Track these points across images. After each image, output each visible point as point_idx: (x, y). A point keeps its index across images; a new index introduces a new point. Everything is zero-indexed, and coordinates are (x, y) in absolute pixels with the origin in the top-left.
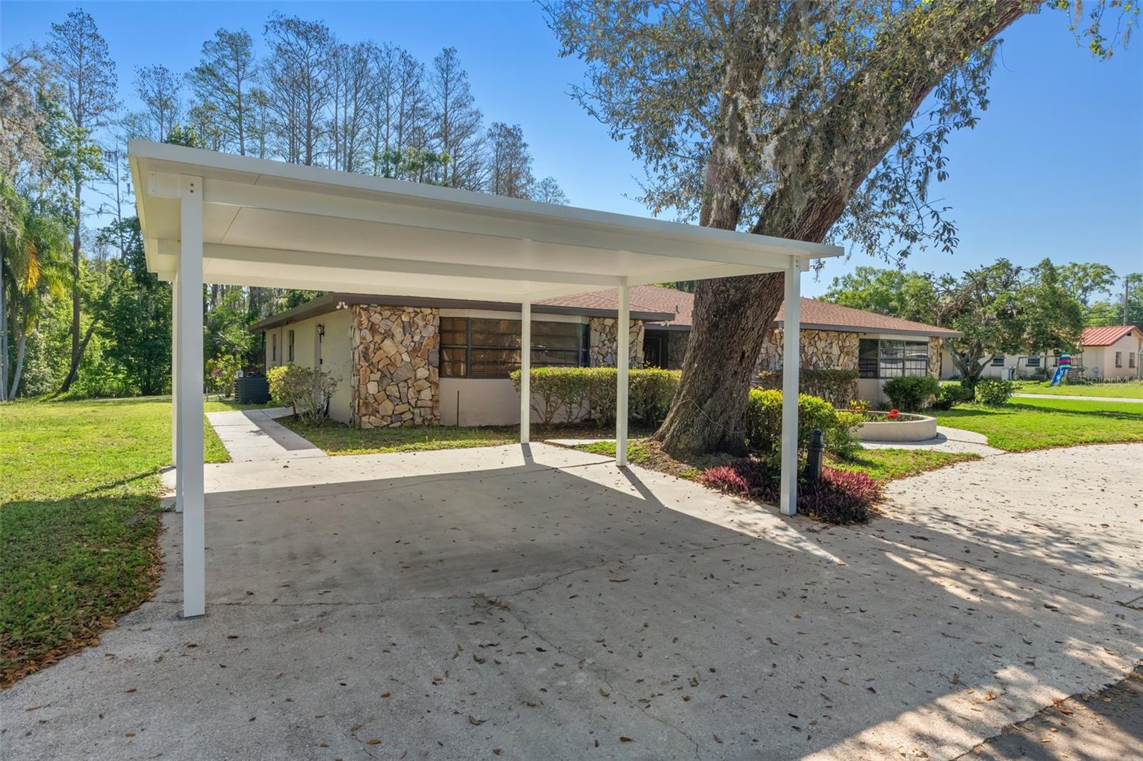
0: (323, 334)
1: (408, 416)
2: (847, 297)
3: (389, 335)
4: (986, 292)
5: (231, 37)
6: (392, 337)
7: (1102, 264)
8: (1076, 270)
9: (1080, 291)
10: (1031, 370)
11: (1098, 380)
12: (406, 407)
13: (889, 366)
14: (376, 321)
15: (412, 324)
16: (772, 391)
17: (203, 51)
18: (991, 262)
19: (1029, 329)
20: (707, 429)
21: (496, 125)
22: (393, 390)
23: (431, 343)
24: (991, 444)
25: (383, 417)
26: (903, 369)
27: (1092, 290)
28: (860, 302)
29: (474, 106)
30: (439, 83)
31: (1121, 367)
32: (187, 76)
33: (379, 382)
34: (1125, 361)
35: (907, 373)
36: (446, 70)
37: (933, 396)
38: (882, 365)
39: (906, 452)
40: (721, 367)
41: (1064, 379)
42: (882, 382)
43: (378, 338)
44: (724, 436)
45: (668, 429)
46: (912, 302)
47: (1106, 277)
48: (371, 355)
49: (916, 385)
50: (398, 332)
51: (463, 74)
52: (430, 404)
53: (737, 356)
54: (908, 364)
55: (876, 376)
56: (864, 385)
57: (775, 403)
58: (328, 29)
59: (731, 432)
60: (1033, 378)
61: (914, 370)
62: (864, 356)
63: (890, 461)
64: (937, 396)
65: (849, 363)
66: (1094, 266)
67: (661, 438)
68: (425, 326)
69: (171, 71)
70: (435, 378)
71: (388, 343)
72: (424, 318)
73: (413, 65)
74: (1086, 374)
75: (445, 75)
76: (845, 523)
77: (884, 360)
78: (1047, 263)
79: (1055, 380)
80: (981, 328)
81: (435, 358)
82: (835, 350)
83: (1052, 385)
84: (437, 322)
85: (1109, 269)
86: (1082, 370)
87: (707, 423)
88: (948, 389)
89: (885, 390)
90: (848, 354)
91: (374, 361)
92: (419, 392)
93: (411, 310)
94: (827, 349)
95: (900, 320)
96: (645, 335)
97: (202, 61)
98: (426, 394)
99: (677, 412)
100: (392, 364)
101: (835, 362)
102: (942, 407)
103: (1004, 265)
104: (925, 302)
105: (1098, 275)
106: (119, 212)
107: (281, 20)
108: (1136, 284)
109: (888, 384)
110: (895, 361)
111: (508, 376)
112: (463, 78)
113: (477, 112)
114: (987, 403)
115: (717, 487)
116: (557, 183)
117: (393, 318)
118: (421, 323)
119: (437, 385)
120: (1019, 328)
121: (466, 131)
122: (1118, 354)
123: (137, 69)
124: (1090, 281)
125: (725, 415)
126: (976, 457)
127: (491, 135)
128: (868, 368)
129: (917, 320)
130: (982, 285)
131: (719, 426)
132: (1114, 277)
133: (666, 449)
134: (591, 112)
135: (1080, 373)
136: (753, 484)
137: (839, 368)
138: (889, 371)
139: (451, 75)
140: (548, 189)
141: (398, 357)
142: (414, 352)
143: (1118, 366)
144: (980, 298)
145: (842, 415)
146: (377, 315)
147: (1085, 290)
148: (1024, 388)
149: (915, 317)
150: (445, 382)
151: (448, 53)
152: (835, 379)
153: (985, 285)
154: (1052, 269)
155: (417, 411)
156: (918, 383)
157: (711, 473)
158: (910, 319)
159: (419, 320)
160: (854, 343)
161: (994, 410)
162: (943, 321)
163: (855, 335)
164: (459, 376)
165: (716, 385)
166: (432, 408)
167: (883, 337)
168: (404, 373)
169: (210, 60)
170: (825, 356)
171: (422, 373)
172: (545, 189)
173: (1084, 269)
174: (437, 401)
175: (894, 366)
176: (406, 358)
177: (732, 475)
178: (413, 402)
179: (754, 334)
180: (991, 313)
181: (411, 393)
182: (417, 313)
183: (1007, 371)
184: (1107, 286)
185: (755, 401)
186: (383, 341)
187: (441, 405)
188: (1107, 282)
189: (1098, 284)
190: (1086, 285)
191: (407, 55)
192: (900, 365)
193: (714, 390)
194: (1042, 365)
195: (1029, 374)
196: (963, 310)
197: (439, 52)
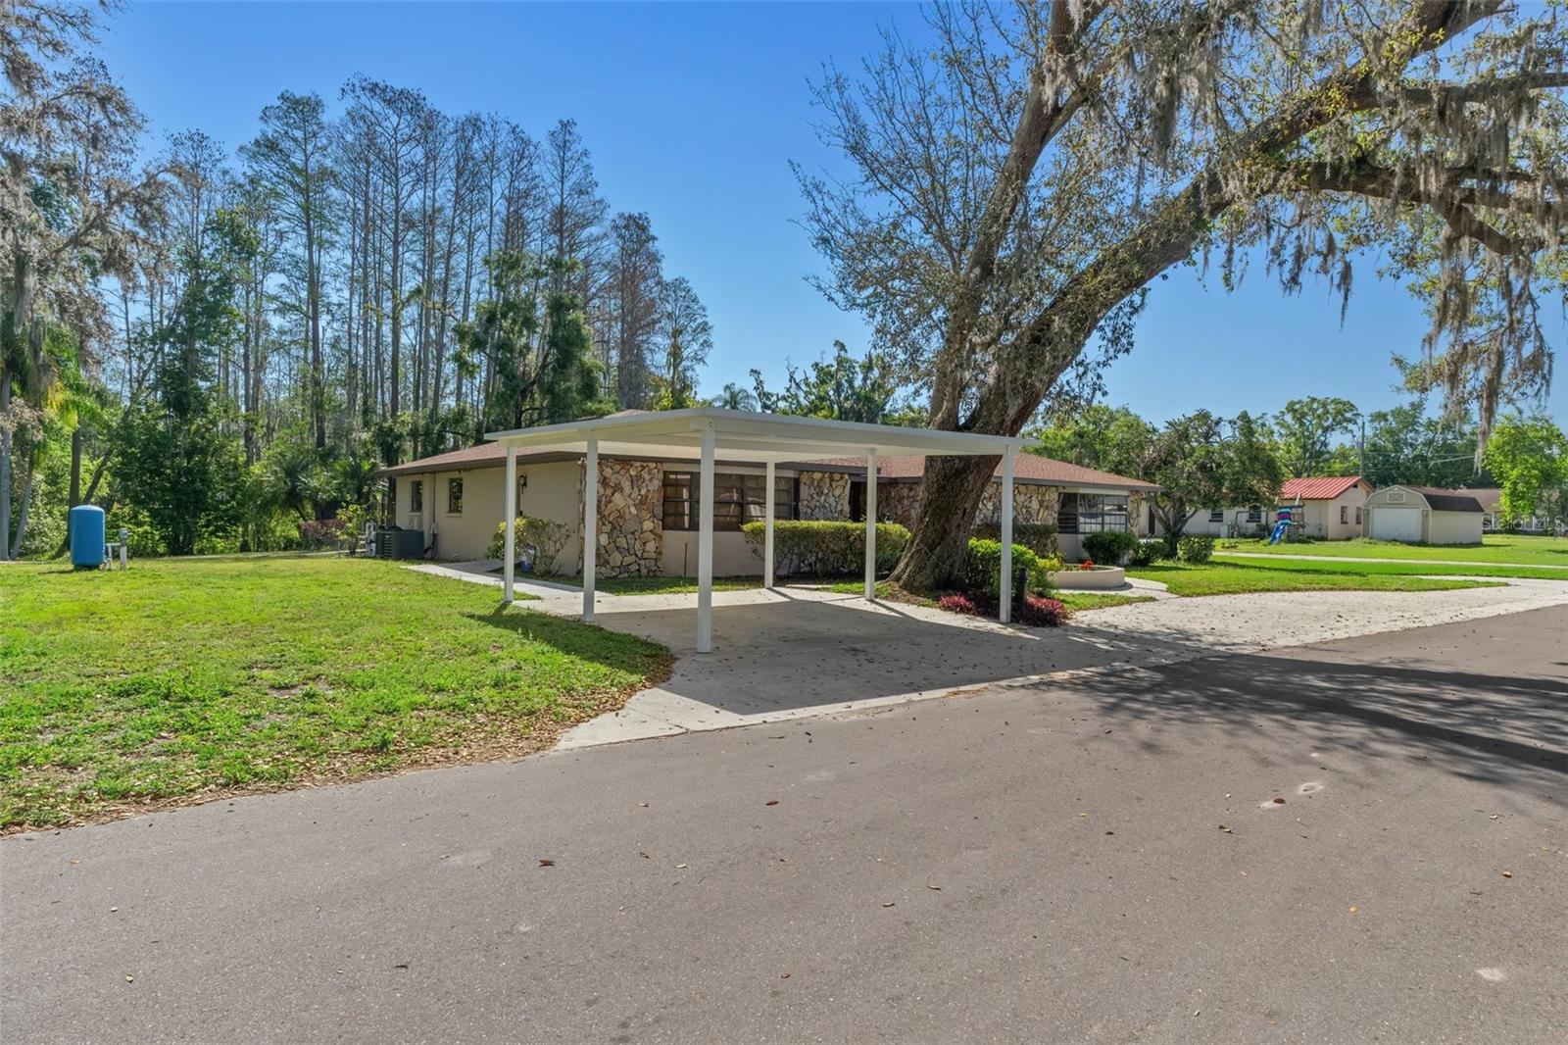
0: (525, 485)
1: (634, 567)
2: (1047, 437)
3: (618, 488)
4: (1189, 443)
5: (297, 102)
6: (622, 490)
7: (1344, 399)
8: (1315, 406)
9: (1320, 432)
10: (1252, 527)
11: (1323, 539)
12: (633, 558)
13: (1088, 520)
14: (607, 475)
15: (639, 477)
16: (987, 541)
17: (262, 118)
18: (1191, 414)
19: (1227, 484)
20: (937, 570)
21: (621, 215)
22: (622, 542)
23: (656, 496)
24: (1168, 590)
25: (612, 568)
26: (1103, 524)
27: (1333, 430)
28: (1063, 443)
29: (598, 194)
30: (554, 163)
31: (1346, 523)
32: (241, 149)
33: (610, 534)
34: (1351, 516)
35: (1106, 528)
36: (563, 147)
37: (1131, 552)
38: (1082, 519)
39: (1095, 595)
40: (947, 521)
41: (1283, 537)
42: (1081, 537)
43: (609, 492)
44: (949, 576)
45: (903, 571)
46: (1114, 452)
47: (1348, 415)
48: (603, 508)
49: (1114, 541)
50: (626, 485)
51: (585, 153)
52: (654, 555)
53: (960, 513)
54: (1107, 519)
55: (1076, 532)
56: (1063, 539)
57: (989, 550)
58: (424, 99)
59: (956, 572)
60: (1253, 536)
61: (1113, 525)
62: (1066, 510)
63: (1079, 601)
64: (1137, 552)
65: (1048, 517)
66: (1336, 401)
67: (898, 579)
68: (651, 480)
69: (213, 139)
70: (659, 530)
71: (617, 495)
72: (650, 471)
73: (526, 143)
74: (1308, 531)
75: (562, 154)
76: (1043, 626)
77: (1083, 515)
78: (1244, 416)
79: (1274, 538)
80: (1183, 482)
81: (659, 511)
82: (1035, 505)
83: (1270, 544)
84: (661, 476)
85: (1352, 405)
86: (1303, 527)
87: (937, 566)
88: (1147, 546)
89: (1084, 546)
90: (1047, 508)
91: (606, 513)
92: (644, 544)
93: (638, 464)
94: (1026, 503)
95: (1100, 472)
96: (852, 488)
97: (264, 134)
98: (651, 546)
99: (912, 557)
100: (621, 516)
101: (1035, 516)
102: (1141, 564)
103: (1203, 416)
104: (1127, 452)
105: (1339, 412)
106: (127, 314)
107: (364, 84)
108: (1382, 423)
109: (1087, 539)
110: (1094, 516)
111: (739, 529)
112: (584, 158)
113: (601, 202)
114: (1188, 560)
115: (951, 610)
116: (689, 285)
117: (623, 472)
118: (647, 477)
119: (660, 537)
120: (1218, 482)
121: (586, 222)
122: (1343, 509)
123: (168, 134)
124: (1331, 420)
125: (951, 560)
126: (1153, 599)
127: (616, 227)
128: (1068, 523)
129: (1119, 473)
130: (1184, 436)
131: (946, 567)
132: (1357, 415)
133: (904, 587)
134: (831, 299)
135: (1301, 530)
136: (978, 606)
137: (1039, 523)
138: (1088, 526)
139: (569, 154)
140: (679, 293)
141: (627, 511)
142: (641, 504)
143: (1344, 522)
144: (1182, 449)
145: (1041, 562)
146: (609, 470)
147: (1326, 430)
148: (1240, 546)
149: (1117, 470)
150: (667, 533)
151: (566, 126)
152: (1034, 534)
153: (1187, 436)
154: (1249, 421)
155: (642, 562)
156: (1116, 538)
157: (944, 600)
158: (1111, 471)
159: (645, 474)
160: (1053, 497)
161: (1193, 567)
162: (1146, 474)
163: (1054, 489)
164: (683, 529)
165: (943, 535)
166: (656, 560)
167: (1082, 491)
168: (631, 526)
169: (272, 129)
170: (1024, 511)
171: (648, 525)
172: (674, 292)
173: (1324, 406)
174: (660, 553)
175: (1093, 521)
176: (633, 510)
177: (962, 600)
178: (639, 554)
179: (974, 495)
180: (1190, 466)
181: (638, 545)
182: (643, 468)
183: (1226, 527)
184: (1351, 426)
185: (972, 549)
186: (613, 494)
187: (663, 557)
188: (1349, 421)
189: (1339, 423)
190: (1326, 424)
191: (517, 130)
192: (1100, 520)
193: (942, 539)
194: (1263, 521)
195: (1250, 531)
196: (1166, 461)
197: (555, 126)
